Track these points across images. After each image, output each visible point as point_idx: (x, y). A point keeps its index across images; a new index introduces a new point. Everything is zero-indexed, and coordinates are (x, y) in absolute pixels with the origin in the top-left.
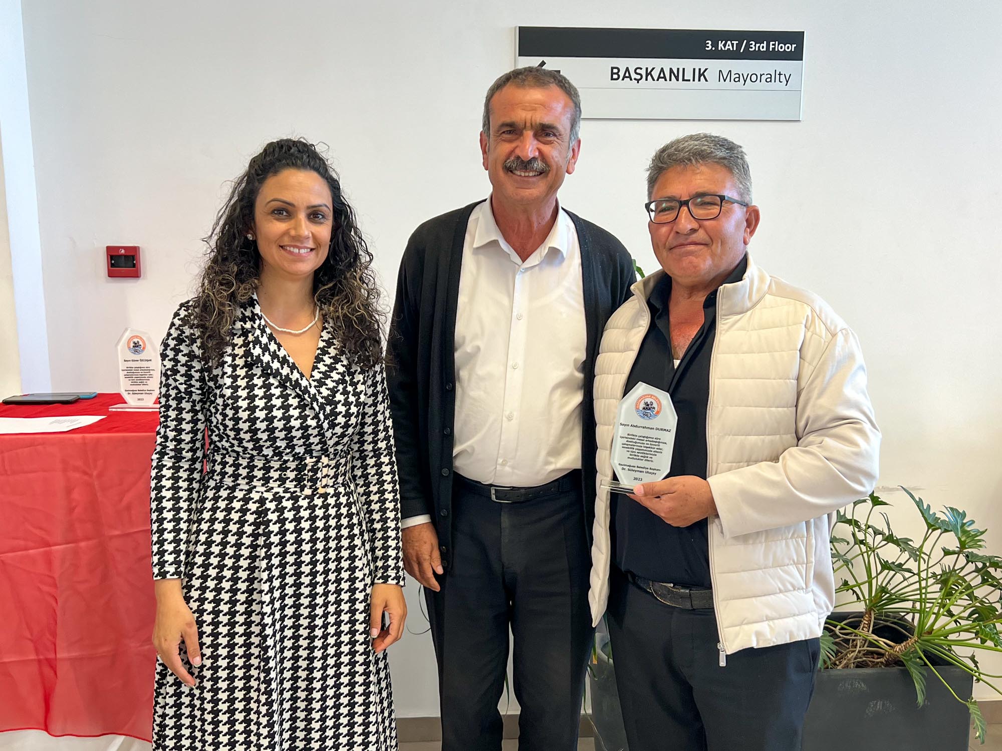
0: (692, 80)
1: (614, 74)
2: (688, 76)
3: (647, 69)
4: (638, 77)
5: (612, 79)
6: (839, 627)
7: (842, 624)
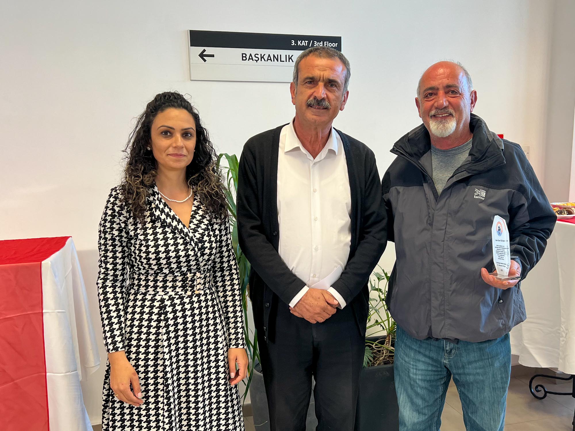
0: (285, 61)
1: (244, 57)
2: (283, 59)
3: (261, 55)
4: (257, 59)
5: (243, 60)
6: (374, 344)
7: (376, 343)
